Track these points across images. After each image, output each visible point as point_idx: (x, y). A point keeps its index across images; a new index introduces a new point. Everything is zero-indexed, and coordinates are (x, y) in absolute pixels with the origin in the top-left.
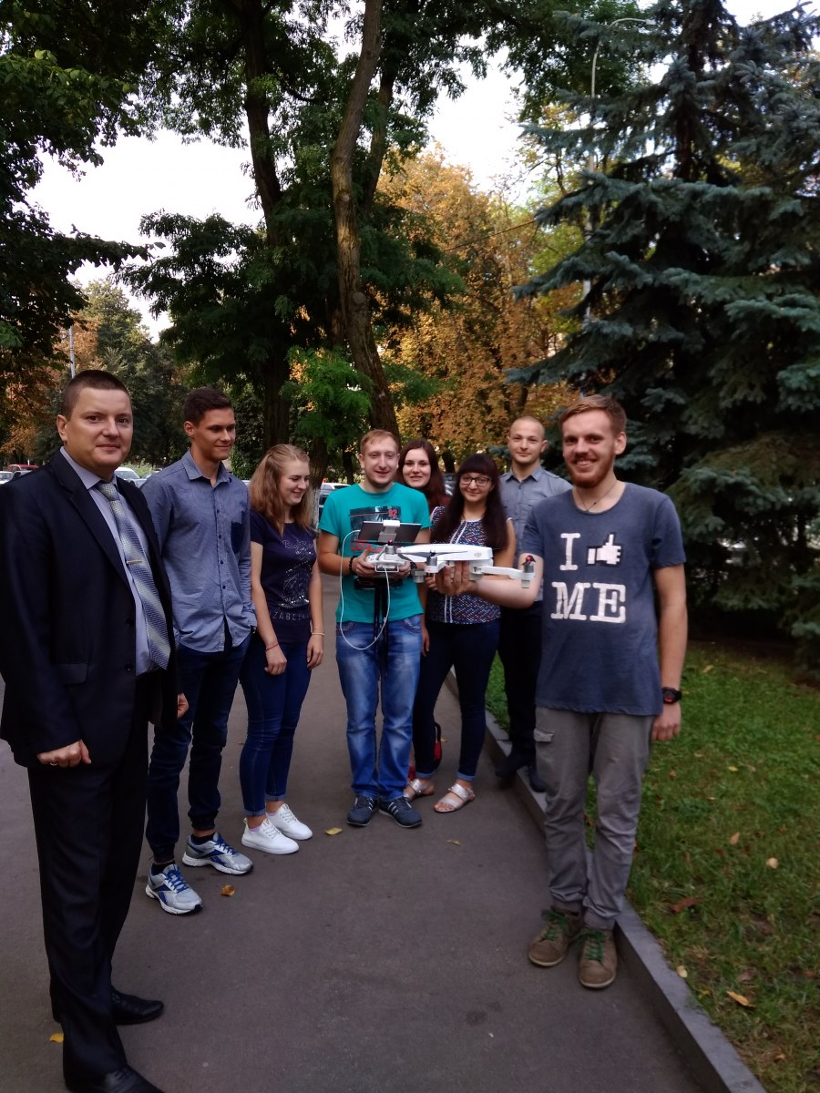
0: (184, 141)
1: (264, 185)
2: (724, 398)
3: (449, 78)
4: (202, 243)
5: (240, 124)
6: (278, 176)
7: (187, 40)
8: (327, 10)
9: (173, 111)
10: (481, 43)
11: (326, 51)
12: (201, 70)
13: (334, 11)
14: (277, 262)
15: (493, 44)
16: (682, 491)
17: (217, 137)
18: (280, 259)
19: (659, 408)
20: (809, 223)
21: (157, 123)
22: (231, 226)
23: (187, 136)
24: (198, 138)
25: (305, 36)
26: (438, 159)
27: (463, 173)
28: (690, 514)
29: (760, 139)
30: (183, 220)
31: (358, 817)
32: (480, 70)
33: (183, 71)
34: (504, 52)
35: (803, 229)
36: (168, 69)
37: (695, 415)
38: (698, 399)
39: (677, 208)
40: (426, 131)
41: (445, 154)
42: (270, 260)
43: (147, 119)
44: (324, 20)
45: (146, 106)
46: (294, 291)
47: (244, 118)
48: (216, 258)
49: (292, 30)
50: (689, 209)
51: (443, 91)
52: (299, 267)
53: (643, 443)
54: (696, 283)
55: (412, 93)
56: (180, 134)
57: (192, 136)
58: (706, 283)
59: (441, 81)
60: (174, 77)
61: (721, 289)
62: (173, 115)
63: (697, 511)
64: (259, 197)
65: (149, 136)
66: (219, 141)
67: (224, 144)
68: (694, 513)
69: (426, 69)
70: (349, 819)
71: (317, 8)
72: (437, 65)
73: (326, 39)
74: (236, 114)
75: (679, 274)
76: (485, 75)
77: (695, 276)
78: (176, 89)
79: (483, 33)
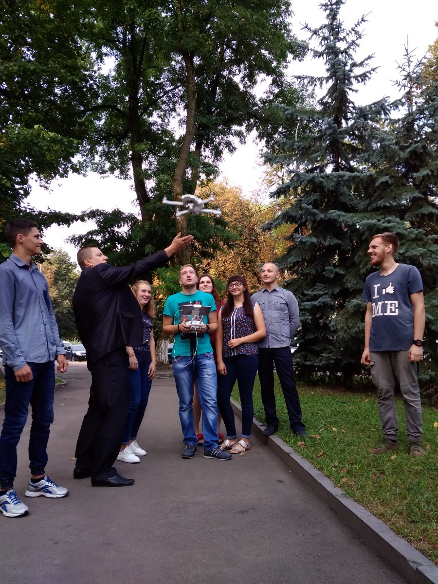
0: (101, 177)
1: (140, 195)
2: (362, 269)
3: (228, 145)
4: (110, 222)
5: (129, 169)
6: (148, 190)
7: (102, 131)
8: (170, 115)
9: (96, 164)
10: (243, 128)
11: (170, 135)
12: (109, 144)
13: (173, 116)
14: (147, 229)
15: (249, 129)
16: (346, 313)
17: (118, 175)
18: (148, 227)
19: (332, 276)
20: (395, 187)
21: (88, 169)
22: (124, 214)
23: (103, 175)
24: (108, 176)
25: (159, 127)
26: (224, 184)
27: (238, 190)
28: (350, 323)
29: (369, 153)
30: (100, 212)
31: (187, 453)
32: (243, 142)
33: (100, 145)
34: (254, 133)
35: (392, 190)
36: (94, 144)
37: (349, 279)
38: (350, 272)
39: (332, 184)
40: (218, 169)
41: (228, 182)
42: (143, 228)
43: (83, 167)
44: (169, 120)
45: (82, 161)
46: (155, 242)
47: (131, 167)
48: (116, 229)
49: (153, 125)
50: (338, 184)
51: (226, 152)
52: (158, 230)
53: (326, 294)
54: (344, 216)
55: (211, 152)
56: (100, 174)
57: (105, 175)
58: (348, 216)
59: (225, 146)
60: (96, 148)
61: (356, 218)
62: (96, 165)
63: (353, 321)
64: (138, 201)
65: (84, 175)
66: (118, 177)
67: (121, 178)
68: (352, 322)
69: (218, 140)
70: (183, 455)
71: (165, 115)
72: (222, 139)
73: (169, 128)
74: (127, 165)
75: (336, 212)
76: (245, 143)
77: (343, 213)
78: (97, 153)
79: (244, 124)
